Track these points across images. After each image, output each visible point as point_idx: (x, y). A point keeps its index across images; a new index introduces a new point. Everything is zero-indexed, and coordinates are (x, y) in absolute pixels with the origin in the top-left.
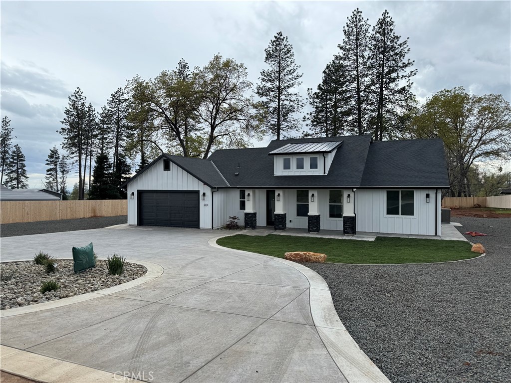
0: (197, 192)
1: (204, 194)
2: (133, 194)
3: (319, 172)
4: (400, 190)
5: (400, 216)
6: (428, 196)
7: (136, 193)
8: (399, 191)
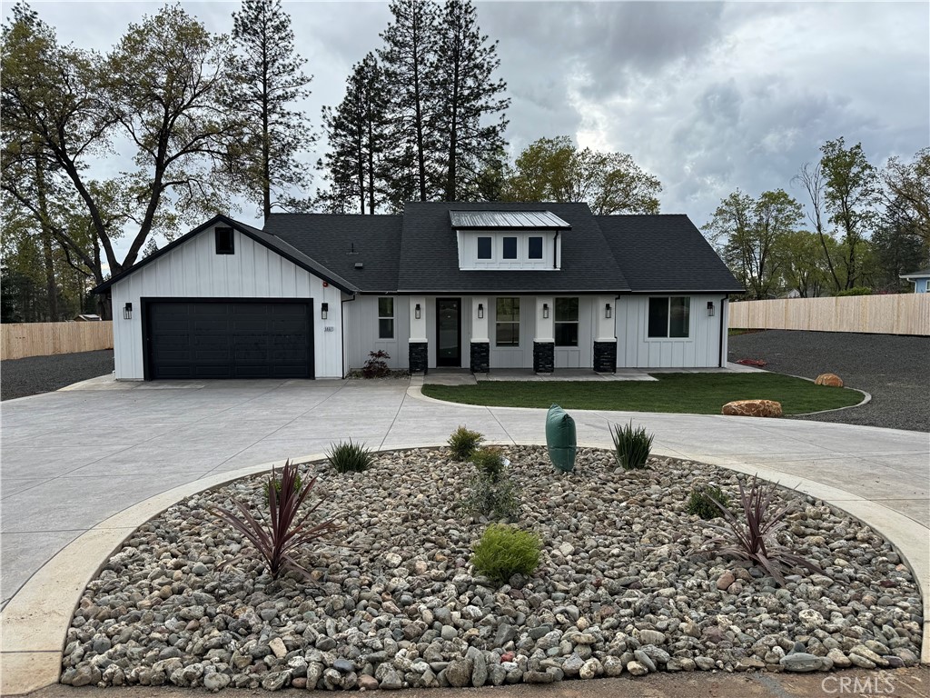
0: (309, 303)
1: (325, 307)
2: (129, 306)
3: (545, 264)
4: (670, 297)
5: (668, 339)
6: (710, 305)
7: (137, 306)
8: (667, 299)
